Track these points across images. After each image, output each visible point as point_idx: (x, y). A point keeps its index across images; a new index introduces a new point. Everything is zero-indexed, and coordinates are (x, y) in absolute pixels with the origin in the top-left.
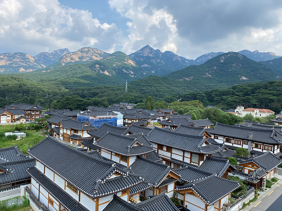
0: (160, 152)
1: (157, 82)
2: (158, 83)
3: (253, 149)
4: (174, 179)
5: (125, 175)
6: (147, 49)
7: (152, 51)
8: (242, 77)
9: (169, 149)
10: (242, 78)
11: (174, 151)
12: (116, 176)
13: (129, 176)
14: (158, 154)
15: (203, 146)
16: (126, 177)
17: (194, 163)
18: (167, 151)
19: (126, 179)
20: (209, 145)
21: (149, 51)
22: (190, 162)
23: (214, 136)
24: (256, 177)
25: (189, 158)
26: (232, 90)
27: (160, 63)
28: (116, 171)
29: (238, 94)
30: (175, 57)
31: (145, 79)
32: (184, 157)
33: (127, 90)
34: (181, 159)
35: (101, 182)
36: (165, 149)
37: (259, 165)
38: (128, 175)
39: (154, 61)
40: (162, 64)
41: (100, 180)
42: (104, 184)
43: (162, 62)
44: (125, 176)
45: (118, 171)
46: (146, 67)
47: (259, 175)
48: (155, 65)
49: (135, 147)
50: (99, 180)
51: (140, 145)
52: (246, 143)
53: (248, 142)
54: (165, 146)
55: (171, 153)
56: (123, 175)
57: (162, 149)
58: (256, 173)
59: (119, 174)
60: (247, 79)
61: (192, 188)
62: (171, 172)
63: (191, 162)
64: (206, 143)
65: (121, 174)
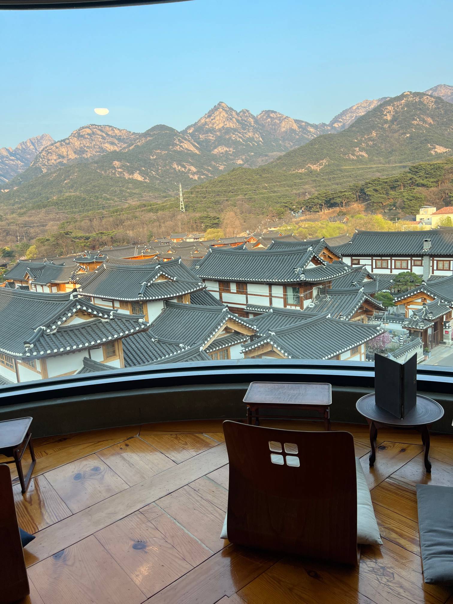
0: (226, 297)
1: (248, 182)
2: (250, 182)
3: (433, 273)
4: (243, 335)
5: (106, 316)
6: (220, 113)
7: (231, 115)
8: (435, 148)
9: (242, 286)
10: (436, 150)
11: (251, 289)
12: (85, 321)
13: (116, 320)
14: (223, 302)
15: (309, 267)
16: (107, 322)
17: (291, 305)
18: (238, 292)
19: (108, 327)
20: (324, 265)
21: (226, 115)
22: (285, 306)
23: (352, 260)
24: (427, 318)
25: (281, 298)
26: (410, 175)
27: (251, 139)
28: (79, 307)
29: (425, 182)
30: (283, 123)
31: (220, 179)
32: (271, 296)
33: (183, 206)
34: (265, 302)
35: (46, 330)
36: (233, 288)
37: (435, 295)
38: (111, 317)
39: (240, 137)
40: (258, 142)
41: (44, 328)
42: (54, 334)
43: (256, 138)
44: (106, 320)
45: (85, 308)
46: (222, 153)
47: (431, 313)
48: (243, 145)
49: (158, 284)
50: (41, 327)
51: (170, 279)
52: (419, 263)
53: (422, 260)
54: (233, 281)
55: (246, 294)
56: (100, 317)
57: (229, 291)
58: (426, 310)
59: (90, 314)
60: (447, 150)
61: (269, 340)
62: (230, 319)
63: (286, 304)
64: (315, 260)
65: (95, 316)
